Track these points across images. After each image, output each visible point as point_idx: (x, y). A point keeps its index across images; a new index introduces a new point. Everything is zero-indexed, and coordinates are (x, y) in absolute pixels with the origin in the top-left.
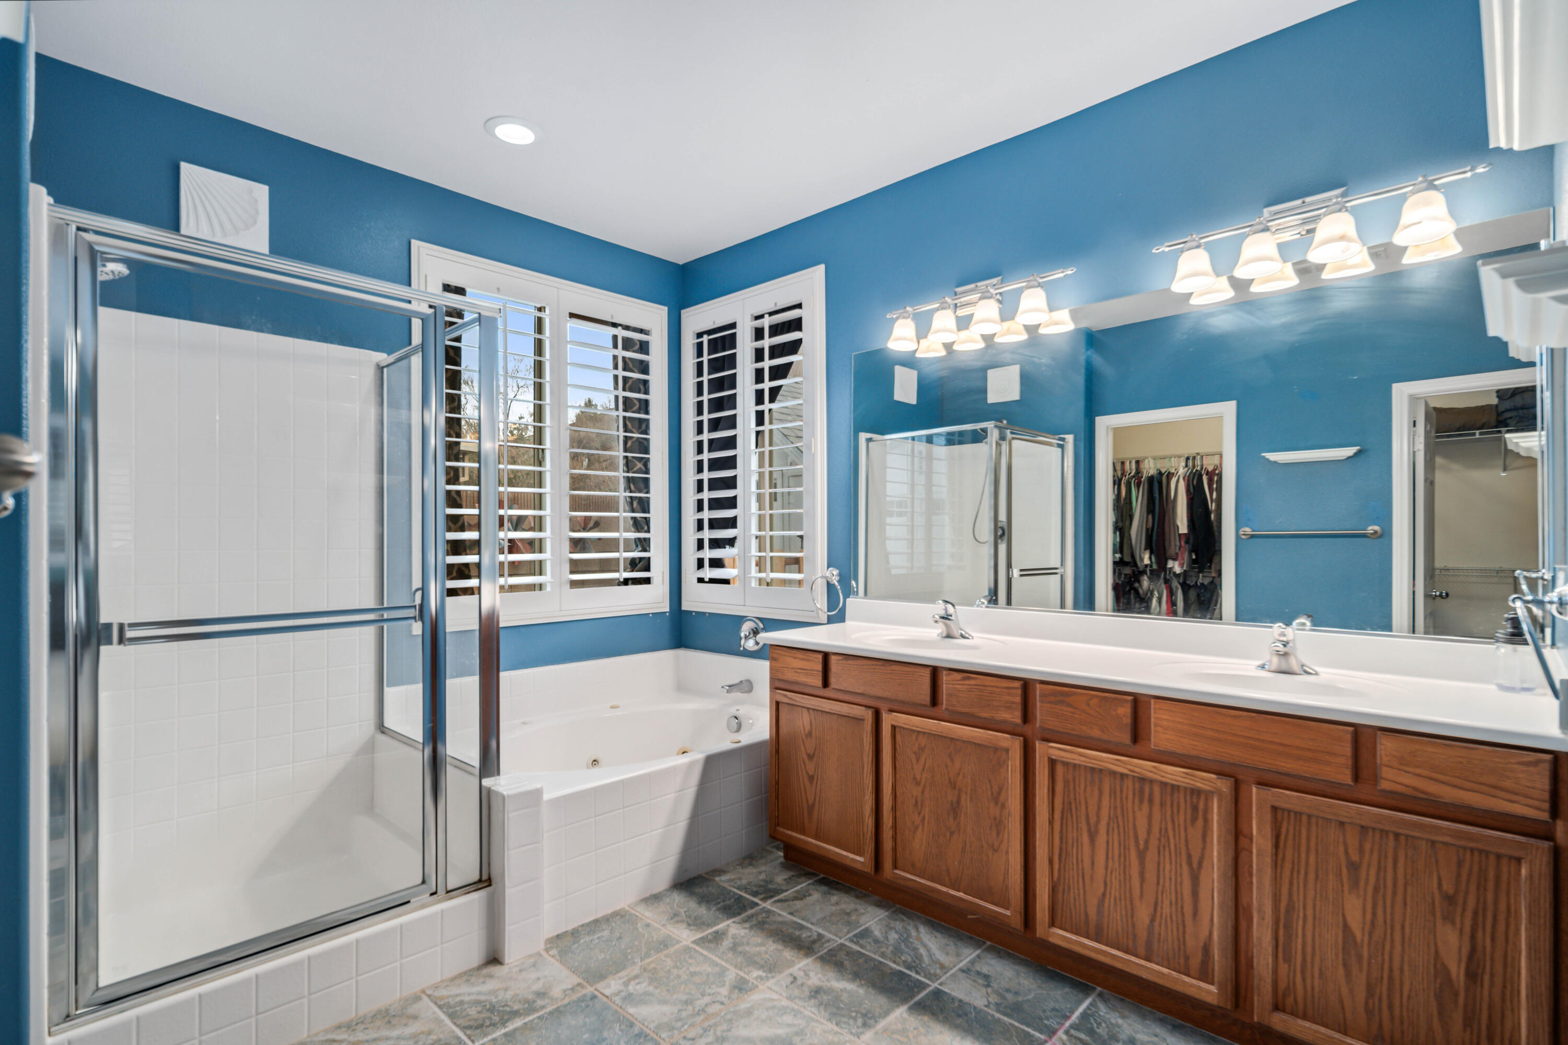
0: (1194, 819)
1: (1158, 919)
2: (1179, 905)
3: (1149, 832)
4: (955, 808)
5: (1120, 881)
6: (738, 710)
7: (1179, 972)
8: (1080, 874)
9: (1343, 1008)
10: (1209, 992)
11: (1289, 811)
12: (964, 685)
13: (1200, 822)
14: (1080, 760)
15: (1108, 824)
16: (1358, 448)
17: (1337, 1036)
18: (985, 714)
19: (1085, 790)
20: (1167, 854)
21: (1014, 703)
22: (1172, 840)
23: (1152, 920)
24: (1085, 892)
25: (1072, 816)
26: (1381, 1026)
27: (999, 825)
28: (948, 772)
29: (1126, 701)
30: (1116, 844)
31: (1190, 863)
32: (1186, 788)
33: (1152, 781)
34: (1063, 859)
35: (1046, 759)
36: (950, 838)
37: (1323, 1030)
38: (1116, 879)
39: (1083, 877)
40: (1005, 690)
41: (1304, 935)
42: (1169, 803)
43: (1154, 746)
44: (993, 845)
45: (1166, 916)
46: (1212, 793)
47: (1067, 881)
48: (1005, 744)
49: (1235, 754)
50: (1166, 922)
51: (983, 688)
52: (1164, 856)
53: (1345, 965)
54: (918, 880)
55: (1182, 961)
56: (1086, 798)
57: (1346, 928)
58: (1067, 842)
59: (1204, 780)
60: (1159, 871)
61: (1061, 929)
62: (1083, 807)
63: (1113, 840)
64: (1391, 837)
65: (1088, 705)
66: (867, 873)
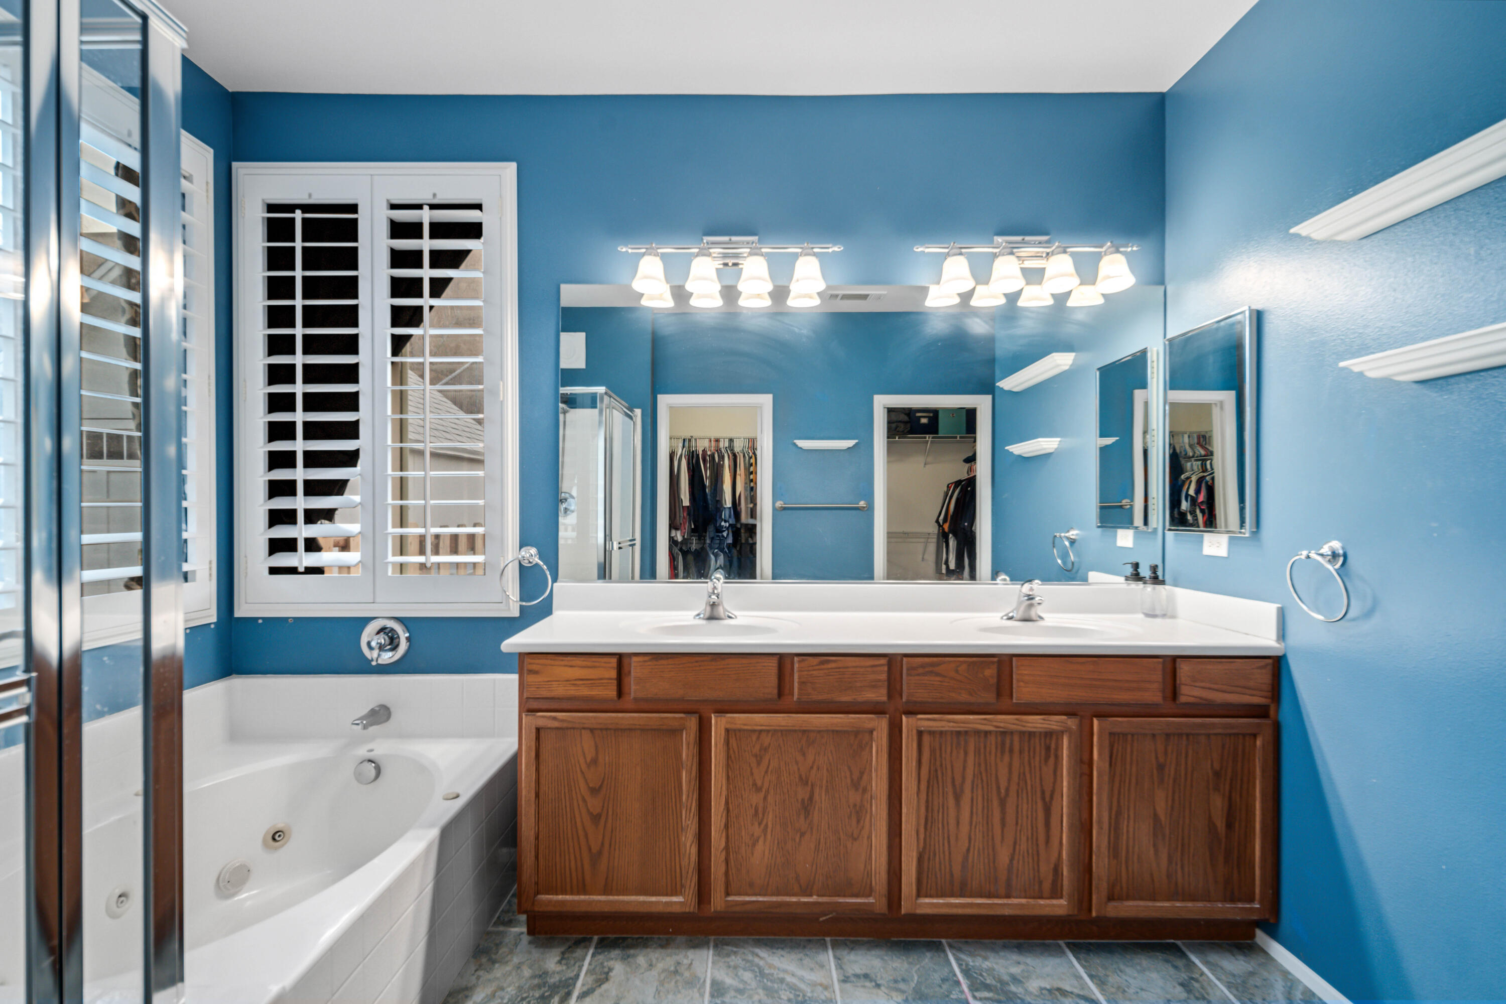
0: (1047, 758)
1: (1016, 857)
2: (1034, 839)
3: (1009, 780)
4: (807, 807)
5: (983, 833)
6: (371, 750)
7: (1034, 898)
8: (946, 836)
9: (1153, 880)
10: (1060, 906)
11: (1119, 734)
12: (822, 669)
13: (1052, 760)
14: (949, 727)
15: (973, 782)
16: (857, 441)
17: (1150, 904)
18: (846, 698)
19: (951, 753)
20: (1025, 795)
21: (879, 681)
22: (1029, 782)
23: (1012, 860)
24: (950, 853)
25: (938, 783)
26: (1176, 884)
27: (859, 812)
28: (799, 769)
29: (993, 663)
30: (980, 798)
31: (1043, 799)
32: (1040, 733)
33: (1012, 733)
34: (929, 827)
35: (915, 732)
36: (800, 841)
37: (1141, 903)
38: (979, 831)
39: (949, 837)
40: (869, 669)
41: (1128, 832)
42: (1026, 749)
43: (1016, 700)
44: (852, 834)
45: (1024, 852)
46: (1062, 732)
47: (932, 848)
48: (870, 725)
49: (1079, 695)
50: (1023, 857)
51: (844, 670)
52: (1022, 799)
53: (1154, 845)
54: (761, 899)
55: (1037, 887)
56: (951, 762)
57: (1156, 817)
58: (932, 810)
59: (1054, 722)
60: (1017, 812)
61: (926, 896)
62: (949, 771)
63: (977, 795)
64: (1184, 738)
65: (957, 671)
66: (689, 913)
